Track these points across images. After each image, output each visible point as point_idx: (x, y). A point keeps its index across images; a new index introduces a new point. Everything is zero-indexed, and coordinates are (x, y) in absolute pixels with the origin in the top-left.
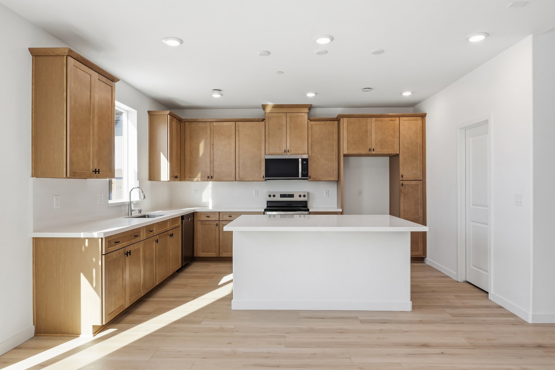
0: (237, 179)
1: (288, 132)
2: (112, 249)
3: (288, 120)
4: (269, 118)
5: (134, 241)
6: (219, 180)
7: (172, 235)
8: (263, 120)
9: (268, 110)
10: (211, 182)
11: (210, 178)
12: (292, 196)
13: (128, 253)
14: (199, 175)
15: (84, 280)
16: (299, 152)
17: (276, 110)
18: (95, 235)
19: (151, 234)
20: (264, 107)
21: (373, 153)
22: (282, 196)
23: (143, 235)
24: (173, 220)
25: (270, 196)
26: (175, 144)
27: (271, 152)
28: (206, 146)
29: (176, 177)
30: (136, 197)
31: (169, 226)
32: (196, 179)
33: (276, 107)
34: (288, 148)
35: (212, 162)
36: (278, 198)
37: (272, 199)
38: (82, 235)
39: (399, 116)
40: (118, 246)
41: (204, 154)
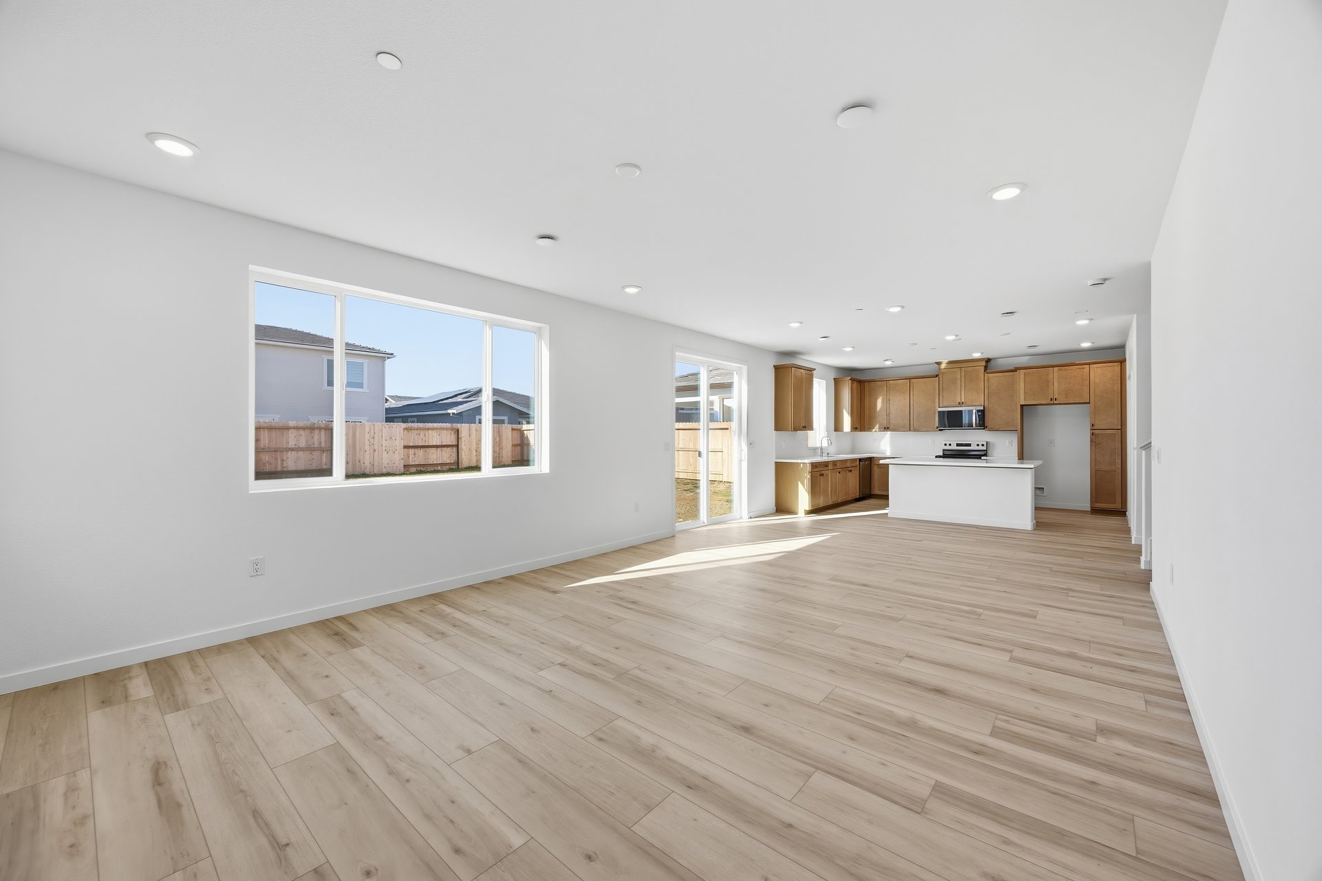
0: (910, 428)
1: (963, 388)
2: (814, 470)
3: (963, 374)
4: (943, 373)
5: (825, 469)
6: (894, 430)
7: (850, 471)
8: (937, 376)
9: (943, 366)
10: (889, 432)
11: (887, 429)
12: (969, 445)
13: (822, 475)
14: (877, 426)
15: (800, 485)
16: (974, 404)
17: (950, 366)
18: (806, 461)
19: (836, 467)
20: (939, 363)
21: (1055, 402)
22: (958, 445)
23: (830, 467)
24: (853, 460)
25: (946, 445)
26: (855, 401)
27: (945, 404)
28: (883, 401)
29: (856, 428)
30: (825, 444)
31: (848, 464)
32: (874, 430)
33: (950, 363)
34: (963, 401)
35: (888, 415)
36: (954, 447)
37: (948, 447)
38: (800, 461)
39: (1089, 364)
40: (817, 469)
41: (881, 409)
